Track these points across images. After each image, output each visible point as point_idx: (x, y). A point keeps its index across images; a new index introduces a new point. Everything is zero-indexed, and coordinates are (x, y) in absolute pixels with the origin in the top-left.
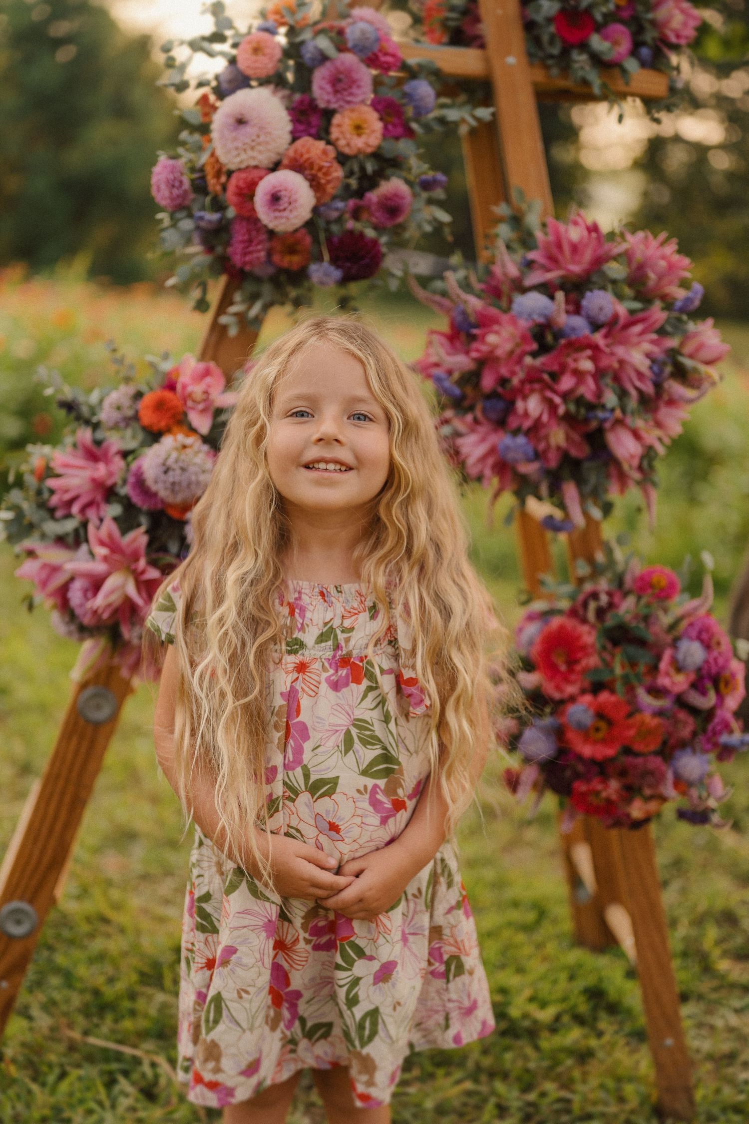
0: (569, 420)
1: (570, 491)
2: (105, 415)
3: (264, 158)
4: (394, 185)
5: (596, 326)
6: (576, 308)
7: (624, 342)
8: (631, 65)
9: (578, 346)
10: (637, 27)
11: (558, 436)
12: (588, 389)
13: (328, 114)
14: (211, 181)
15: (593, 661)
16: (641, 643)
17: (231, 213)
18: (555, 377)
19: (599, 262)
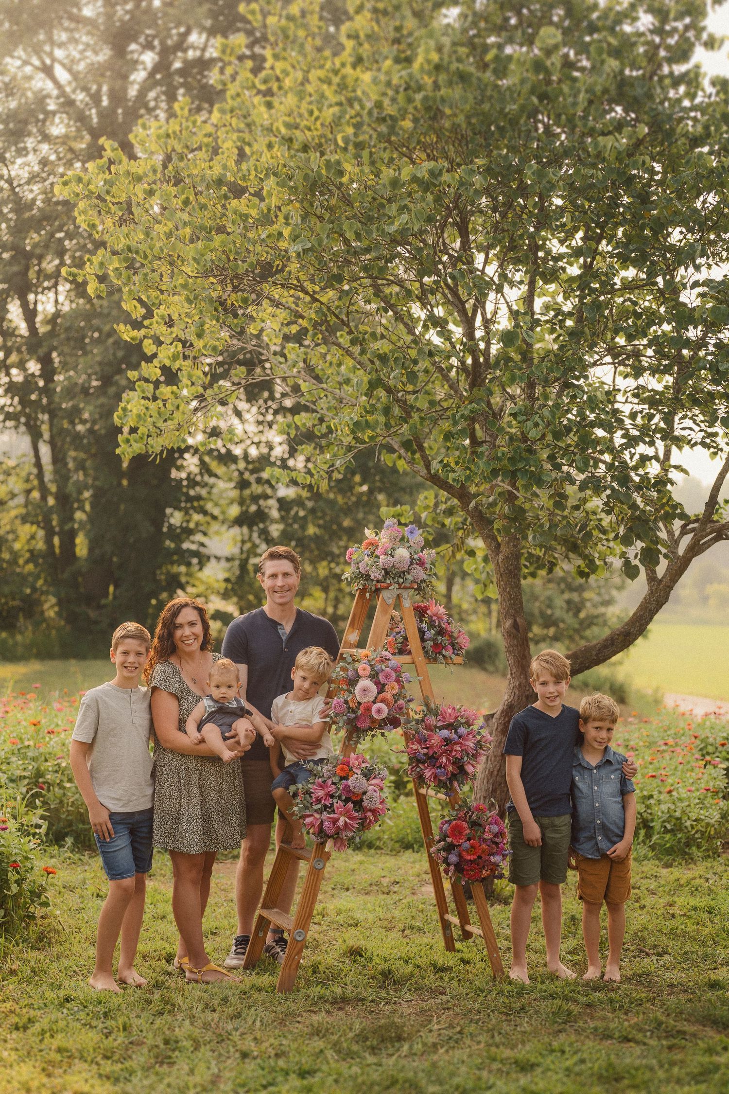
0: (454, 764)
1: (456, 783)
2: (326, 774)
3: (372, 699)
4: (401, 702)
5: (460, 737)
6: (456, 732)
7: (467, 740)
8: (453, 656)
9: (456, 743)
10: (453, 645)
11: (450, 768)
12: (458, 756)
13: (384, 685)
14: (351, 705)
15: (468, 831)
16: (480, 825)
17: (359, 712)
18: (451, 752)
19: (456, 718)
